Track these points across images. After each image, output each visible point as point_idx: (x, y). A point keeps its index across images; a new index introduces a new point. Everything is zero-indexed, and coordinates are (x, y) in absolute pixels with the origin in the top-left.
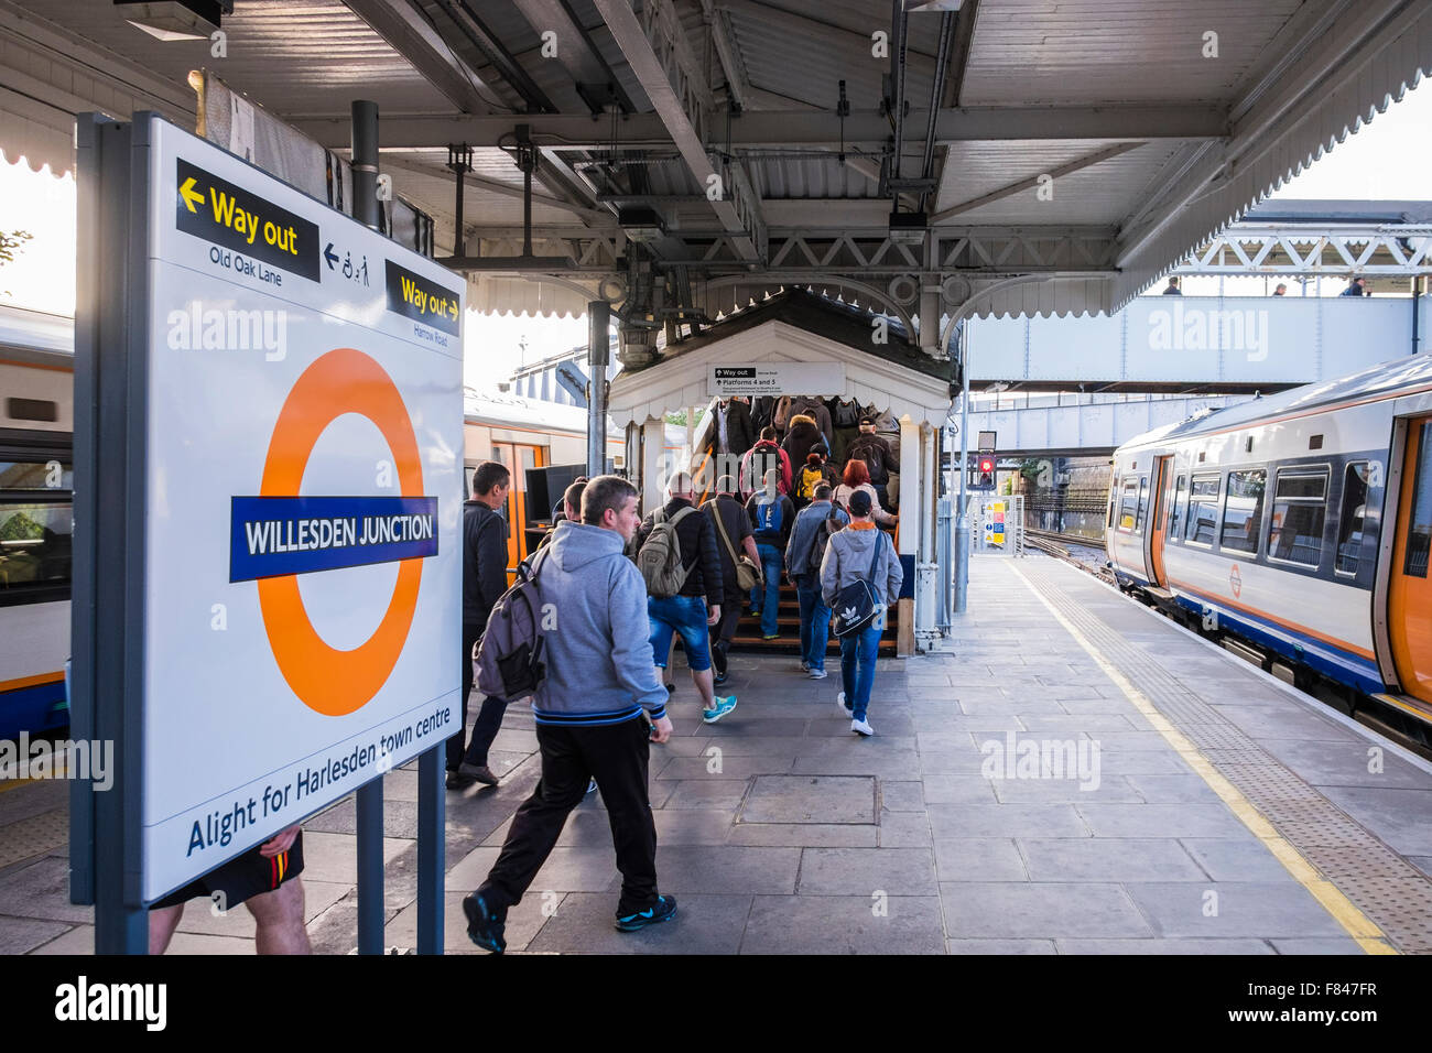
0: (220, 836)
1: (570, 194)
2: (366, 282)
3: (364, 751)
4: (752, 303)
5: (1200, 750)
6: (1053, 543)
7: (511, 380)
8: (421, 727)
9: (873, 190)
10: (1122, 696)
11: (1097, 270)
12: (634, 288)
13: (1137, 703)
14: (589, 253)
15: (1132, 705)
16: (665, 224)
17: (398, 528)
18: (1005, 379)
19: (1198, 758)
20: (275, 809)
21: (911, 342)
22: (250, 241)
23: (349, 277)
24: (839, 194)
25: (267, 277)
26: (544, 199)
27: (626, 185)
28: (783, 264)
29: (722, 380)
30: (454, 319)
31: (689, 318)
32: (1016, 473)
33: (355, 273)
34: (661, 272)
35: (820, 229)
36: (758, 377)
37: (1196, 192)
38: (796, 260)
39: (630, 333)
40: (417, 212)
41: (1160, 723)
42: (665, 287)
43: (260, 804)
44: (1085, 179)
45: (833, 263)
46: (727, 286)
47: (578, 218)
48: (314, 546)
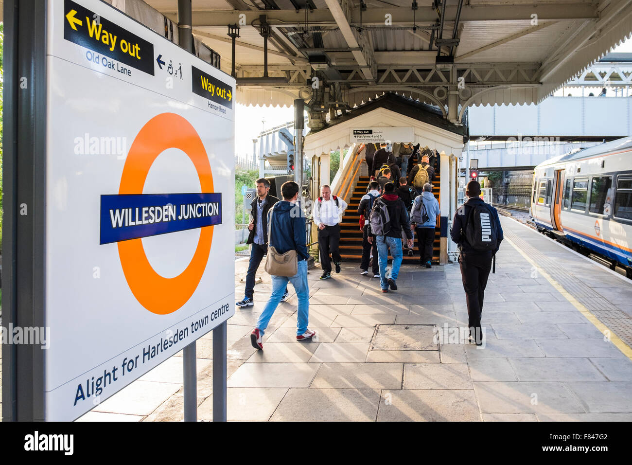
0: (95, 390)
1: (285, 50)
2: (181, 77)
3: (182, 331)
4: (370, 100)
5: (590, 311)
6: (503, 209)
7: (258, 137)
8: (213, 315)
9: (426, 47)
10: (548, 283)
11: (531, 83)
12: (315, 93)
13: (556, 287)
14: (294, 77)
15: (554, 288)
16: (330, 62)
17: (200, 210)
18: (485, 135)
19: (590, 315)
20: (129, 370)
21: (444, 117)
22: (112, 49)
23: (171, 74)
24: (410, 49)
25: (123, 71)
26: (273, 52)
27: (311, 44)
28: (384, 81)
29: (357, 135)
30: (229, 100)
31: (341, 107)
32: (486, 178)
33: (174, 72)
34: (328, 86)
35: (401, 65)
36: (374, 134)
37: (582, 45)
38: (390, 80)
39: (313, 114)
40: (212, 51)
41: (569, 297)
42: (329, 93)
43: (120, 369)
44: (526, 40)
45: (408, 81)
46: (358, 92)
47: (289, 61)
48: (151, 221)
